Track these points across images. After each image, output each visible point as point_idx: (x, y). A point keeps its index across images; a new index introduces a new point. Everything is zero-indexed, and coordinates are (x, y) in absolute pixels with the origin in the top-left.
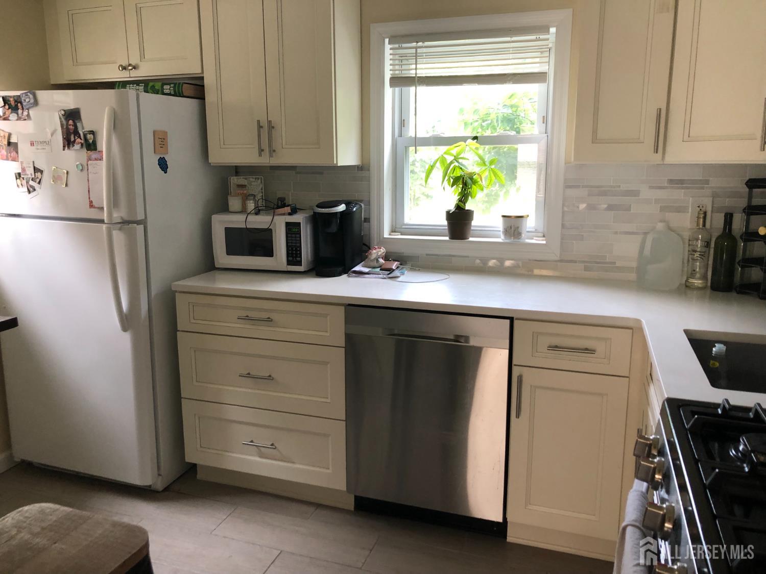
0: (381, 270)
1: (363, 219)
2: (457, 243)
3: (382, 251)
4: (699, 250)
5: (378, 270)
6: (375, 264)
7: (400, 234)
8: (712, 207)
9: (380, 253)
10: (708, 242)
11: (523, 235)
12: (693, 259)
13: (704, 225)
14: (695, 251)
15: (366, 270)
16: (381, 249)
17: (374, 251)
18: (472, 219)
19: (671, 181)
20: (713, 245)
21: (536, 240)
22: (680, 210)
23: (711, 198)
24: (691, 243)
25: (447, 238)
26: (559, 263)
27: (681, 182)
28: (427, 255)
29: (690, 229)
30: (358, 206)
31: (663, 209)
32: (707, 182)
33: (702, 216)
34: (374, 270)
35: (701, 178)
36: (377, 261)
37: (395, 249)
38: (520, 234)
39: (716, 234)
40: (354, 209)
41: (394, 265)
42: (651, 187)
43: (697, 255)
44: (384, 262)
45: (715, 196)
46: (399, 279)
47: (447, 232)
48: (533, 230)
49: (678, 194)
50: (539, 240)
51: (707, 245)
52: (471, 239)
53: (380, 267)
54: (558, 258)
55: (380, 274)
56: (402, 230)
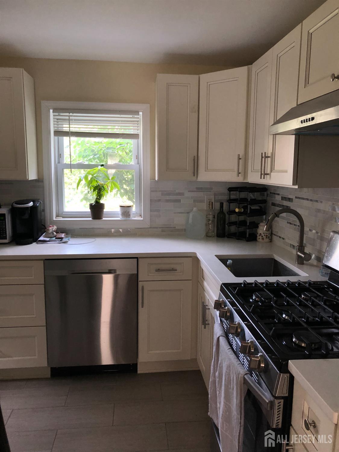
0: (56, 238)
1: (42, 210)
2: (97, 221)
3: (55, 228)
4: (211, 219)
5: (54, 238)
6: (52, 236)
7: (62, 217)
8: (215, 200)
9: (54, 229)
10: (214, 216)
11: (131, 216)
12: (209, 224)
13: (212, 208)
14: (210, 220)
15: (48, 239)
16: (54, 227)
17: (50, 228)
18: (104, 209)
19: (197, 188)
20: (216, 217)
21: (137, 218)
22: (202, 201)
23: (214, 196)
24: (207, 216)
25: (91, 219)
26: (150, 229)
27: (201, 188)
28: (80, 228)
29: (206, 210)
30: (39, 202)
31: (194, 201)
32: (212, 189)
33: (211, 204)
34: (51, 239)
35: (209, 187)
36: (53, 234)
37: (61, 226)
38: (129, 215)
39: (217, 212)
40: (38, 205)
41: (63, 235)
42: (189, 191)
43: (210, 222)
44: (56, 234)
45: (215, 195)
46: (68, 243)
47: (90, 215)
48: (135, 213)
49: (201, 194)
50: (138, 218)
51: (214, 217)
52: (104, 219)
53: (55, 237)
54: (149, 227)
55: (57, 241)
56: (63, 215)
